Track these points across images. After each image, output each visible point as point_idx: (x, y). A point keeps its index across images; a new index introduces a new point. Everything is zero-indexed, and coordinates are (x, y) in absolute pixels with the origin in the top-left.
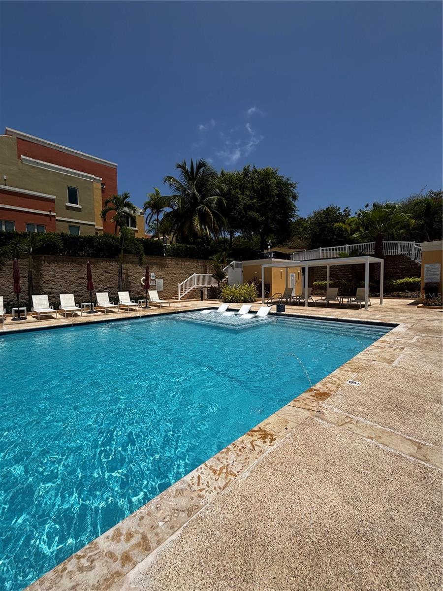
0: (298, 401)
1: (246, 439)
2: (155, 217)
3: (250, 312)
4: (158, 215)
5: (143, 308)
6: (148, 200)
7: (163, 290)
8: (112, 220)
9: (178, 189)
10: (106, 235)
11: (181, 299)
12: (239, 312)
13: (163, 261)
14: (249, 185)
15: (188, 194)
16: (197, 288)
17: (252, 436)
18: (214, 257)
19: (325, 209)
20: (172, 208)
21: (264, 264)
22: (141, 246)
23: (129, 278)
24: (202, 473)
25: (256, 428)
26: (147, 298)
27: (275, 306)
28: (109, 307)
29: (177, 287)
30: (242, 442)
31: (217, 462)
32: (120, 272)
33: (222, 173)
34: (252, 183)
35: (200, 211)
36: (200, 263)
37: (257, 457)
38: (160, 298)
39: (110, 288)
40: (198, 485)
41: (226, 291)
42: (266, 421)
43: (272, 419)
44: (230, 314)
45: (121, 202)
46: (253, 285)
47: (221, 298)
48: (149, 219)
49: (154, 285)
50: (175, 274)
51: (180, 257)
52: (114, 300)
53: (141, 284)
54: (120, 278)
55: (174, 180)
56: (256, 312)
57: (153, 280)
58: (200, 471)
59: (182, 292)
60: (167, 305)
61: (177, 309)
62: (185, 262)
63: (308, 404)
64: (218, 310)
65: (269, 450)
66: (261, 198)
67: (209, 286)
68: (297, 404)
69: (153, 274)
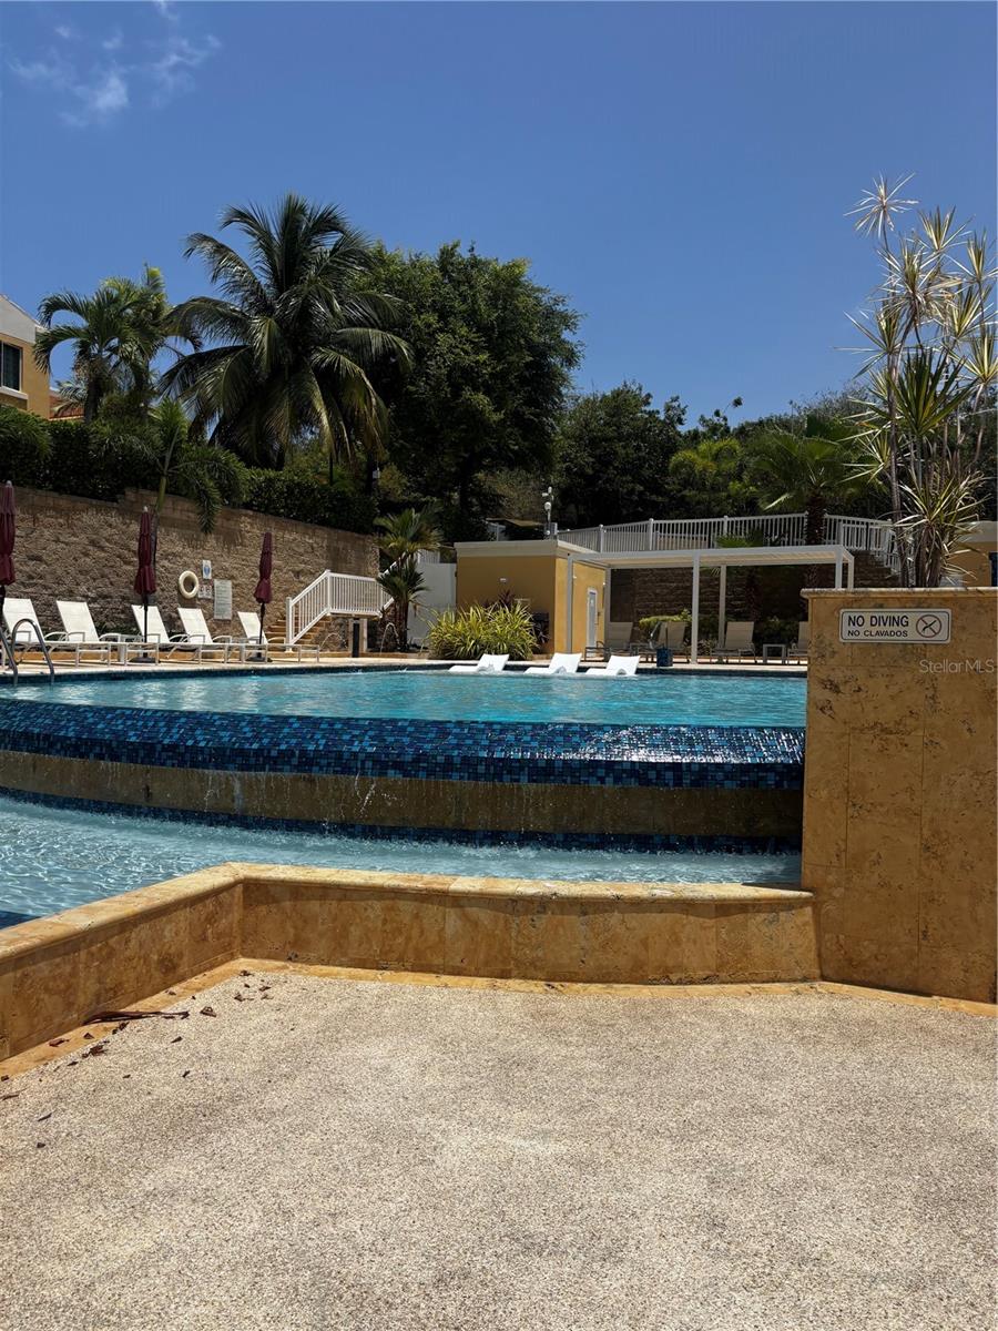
7: (230, 618)
13: (234, 525)
16: (333, 618)
29: (288, 608)
33: (381, 255)
34: (473, 302)
36: (321, 540)
49: (208, 600)
51: (276, 513)
53: (179, 593)
57: (206, 582)
62: (283, 529)
66: (495, 350)
67: (372, 612)
69: (209, 562)
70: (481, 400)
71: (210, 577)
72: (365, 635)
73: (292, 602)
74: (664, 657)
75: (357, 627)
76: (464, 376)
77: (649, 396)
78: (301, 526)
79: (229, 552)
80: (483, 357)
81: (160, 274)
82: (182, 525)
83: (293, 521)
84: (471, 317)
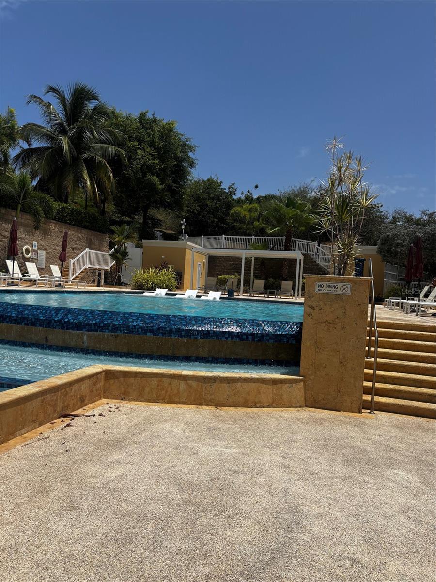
7: (44, 267)
16: (89, 269)
49: (35, 259)
50: (57, 246)
57: (34, 251)
67: (106, 267)
69: (36, 242)
70: (155, 179)
71: (36, 249)
72: (103, 277)
73: (72, 262)
74: (231, 293)
75: (100, 274)
76: (147, 169)
77: (221, 182)
78: (76, 228)
79: (45, 238)
80: (156, 161)
81: (14, 112)
82: (25, 226)
83: (73, 226)
84: (152, 144)
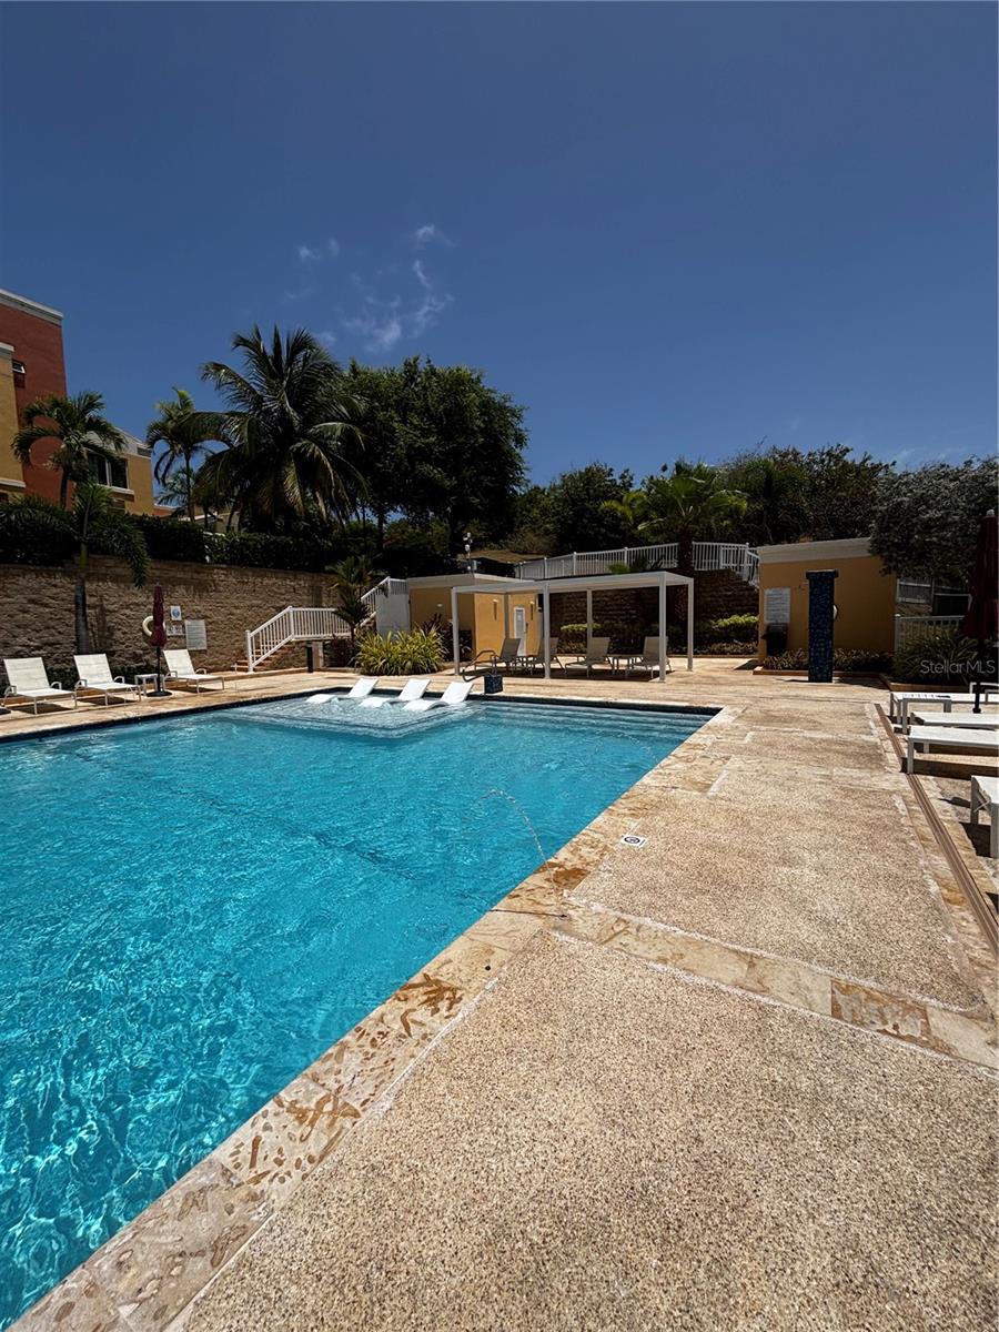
0: (518, 896)
1: (391, 1010)
2: (180, 463)
3: (426, 695)
4: (188, 459)
5: (149, 695)
6: (159, 418)
7: (205, 648)
8: (49, 464)
9: (240, 398)
10: (29, 503)
11: (254, 670)
12: (401, 697)
13: (203, 576)
14: (418, 403)
15: (268, 412)
16: (297, 643)
17: (406, 1000)
18: (340, 568)
19: (583, 471)
20: (228, 442)
21: (456, 586)
22: (138, 537)
23: (108, 619)
24: (267, 1128)
25: (417, 979)
26: (162, 669)
27: (481, 680)
28: (48, 698)
29: (245, 639)
30: (381, 1020)
31: (312, 1086)
32: (80, 605)
33: (354, 369)
34: (426, 399)
35: (299, 457)
36: (303, 582)
37: (415, 1053)
38: (197, 668)
39: (51, 645)
40: (253, 1165)
41: (370, 648)
42: (442, 956)
43: (457, 949)
44: (378, 701)
45: (77, 417)
46: (433, 632)
47: (359, 665)
48: (163, 467)
49: (180, 637)
50: (236, 608)
51: (251, 565)
52: (64, 676)
53: (144, 634)
54: (80, 617)
55: (230, 374)
56: (440, 695)
57: (176, 623)
58: (262, 1123)
59: (257, 653)
60: (218, 686)
61: (244, 694)
62: (262, 577)
63: (538, 899)
64: (351, 695)
65: (444, 1030)
66: (445, 434)
67: (328, 636)
68: (515, 903)
69: (177, 607)
71: (179, 618)
72: (321, 654)
73: (250, 635)
74: (493, 684)
75: (310, 650)
78: (280, 573)
79: (201, 598)
81: (188, 395)
83: (271, 570)
84: (427, 411)
